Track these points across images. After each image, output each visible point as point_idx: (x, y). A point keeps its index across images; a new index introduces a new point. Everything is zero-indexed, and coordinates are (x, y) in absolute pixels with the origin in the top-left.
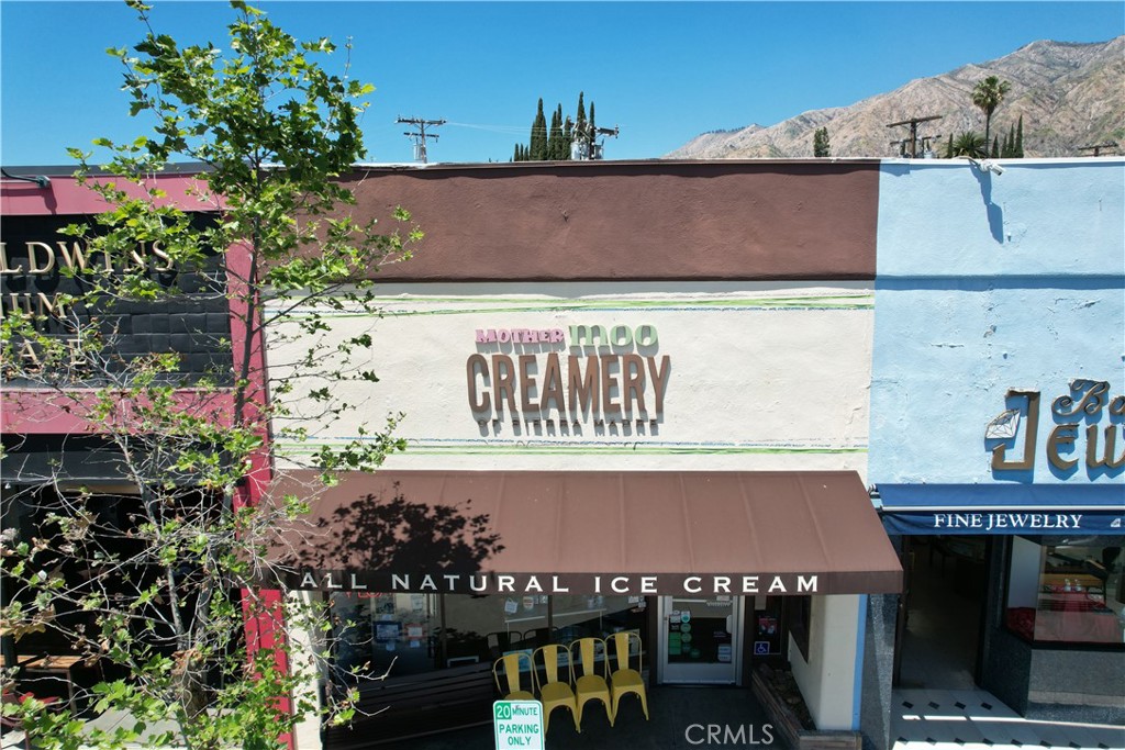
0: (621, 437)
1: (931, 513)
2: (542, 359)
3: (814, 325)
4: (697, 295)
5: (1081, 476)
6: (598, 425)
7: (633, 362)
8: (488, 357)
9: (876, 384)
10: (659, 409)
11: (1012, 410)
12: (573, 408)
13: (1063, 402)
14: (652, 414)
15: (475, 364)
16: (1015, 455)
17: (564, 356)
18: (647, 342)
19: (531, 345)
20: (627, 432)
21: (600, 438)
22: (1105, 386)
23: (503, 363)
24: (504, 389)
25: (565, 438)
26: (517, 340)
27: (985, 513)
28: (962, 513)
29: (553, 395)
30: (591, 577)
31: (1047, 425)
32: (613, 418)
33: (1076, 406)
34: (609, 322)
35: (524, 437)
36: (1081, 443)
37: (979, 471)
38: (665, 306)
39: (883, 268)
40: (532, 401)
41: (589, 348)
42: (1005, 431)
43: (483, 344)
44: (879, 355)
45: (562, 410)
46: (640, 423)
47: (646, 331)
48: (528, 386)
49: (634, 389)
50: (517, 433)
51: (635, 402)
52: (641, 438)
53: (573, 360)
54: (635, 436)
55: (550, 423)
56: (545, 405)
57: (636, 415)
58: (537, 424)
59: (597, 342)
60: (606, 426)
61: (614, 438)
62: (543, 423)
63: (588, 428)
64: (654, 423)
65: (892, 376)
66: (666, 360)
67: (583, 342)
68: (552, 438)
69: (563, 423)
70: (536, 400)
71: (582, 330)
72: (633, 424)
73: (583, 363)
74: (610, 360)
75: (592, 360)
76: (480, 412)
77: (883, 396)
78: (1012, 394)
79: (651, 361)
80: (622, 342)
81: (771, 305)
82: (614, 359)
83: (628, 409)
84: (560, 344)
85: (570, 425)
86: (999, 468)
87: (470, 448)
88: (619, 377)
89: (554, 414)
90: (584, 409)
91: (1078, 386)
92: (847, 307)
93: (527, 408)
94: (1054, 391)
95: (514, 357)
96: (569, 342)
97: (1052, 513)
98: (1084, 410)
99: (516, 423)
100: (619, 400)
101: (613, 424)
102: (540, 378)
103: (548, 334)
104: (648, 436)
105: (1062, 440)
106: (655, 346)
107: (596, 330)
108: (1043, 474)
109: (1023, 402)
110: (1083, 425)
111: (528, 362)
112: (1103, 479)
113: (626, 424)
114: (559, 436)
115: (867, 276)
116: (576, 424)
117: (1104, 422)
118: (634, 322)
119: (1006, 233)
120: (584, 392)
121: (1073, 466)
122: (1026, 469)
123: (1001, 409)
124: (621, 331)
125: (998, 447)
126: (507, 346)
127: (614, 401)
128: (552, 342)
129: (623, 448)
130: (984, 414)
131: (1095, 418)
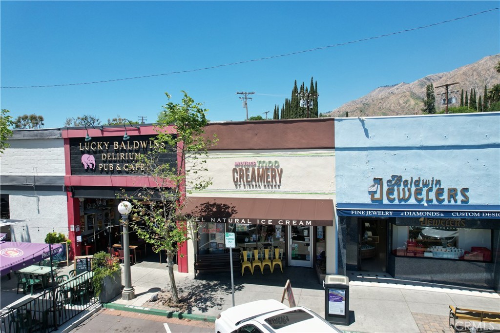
1: (351, 210)
2: (251, 169)
3: (320, 160)
4: (289, 153)
5: (396, 202)
6: (265, 186)
7: (273, 170)
8: (238, 169)
9: (337, 176)
10: (280, 182)
11: (375, 183)
12: (258, 182)
13: (389, 181)
14: (278, 183)
15: (234, 170)
16: (377, 196)
17: (256, 168)
18: (277, 165)
19: (248, 165)
20: (272, 188)
21: (265, 190)
22: (401, 177)
23: (241, 170)
24: (241, 177)
26: (244, 164)
27: (366, 210)
28: (359, 210)
29: (253, 178)
30: (256, 220)
31: (385, 188)
32: (268, 185)
33: (393, 182)
34: (267, 160)
35: (246, 189)
36: (396, 193)
37: (367, 200)
38: (281, 156)
39: (337, 144)
40: (248, 180)
41: (262, 166)
42: (374, 189)
43: (236, 165)
44: (337, 168)
45: (256, 182)
46: (275, 186)
47: (276, 162)
48: (247, 176)
49: (274, 177)
50: (245, 188)
51: (274, 180)
52: (276, 190)
53: (258, 169)
54: (274, 189)
55: (253, 185)
56: (252, 181)
57: (274, 184)
58: (249, 186)
59: (264, 165)
60: (267, 186)
61: (269, 190)
62: (251, 185)
63: (262, 187)
64: (279, 186)
65: (341, 174)
66: (282, 169)
68: (253, 189)
69: (256, 185)
70: (249, 180)
71: (260, 162)
73: (261, 170)
74: (267, 169)
75: (263, 169)
76: (236, 182)
77: (339, 179)
78: (375, 179)
79: (278, 170)
80: (270, 165)
81: (308, 155)
82: (269, 169)
83: (272, 182)
84: (255, 165)
87: (233, 192)
88: (270, 174)
89: (254, 183)
90: (261, 182)
91: (393, 177)
92: (328, 156)
93: (247, 181)
94: (386, 178)
95: (244, 168)
96: (257, 165)
97: (384, 211)
98: (396, 183)
99: (244, 185)
100: (270, 180)
102: (250, 174)
103: (252, 163)
105: (390, 192)
106: (279, 166)
107: (264, 162)
109: (378, 181)
110: (396, 188)
111: (247, 170)
112: (403, 203)
113: (272, 186)
114: (255, 189)
115: (334, 148)
116: (259, 186)
117: (402, 187)
118: (273, 160)
119: (370, 135)
120: (261, 177)
122: (380, 200)
123: (373, 183)
124: (270, 162)
125: (372, 193)
126: (242, 166)
127: (269, 180)
128: (253, 165)
129: (271, 192)
130: (368, 184)
131: (399, 186)
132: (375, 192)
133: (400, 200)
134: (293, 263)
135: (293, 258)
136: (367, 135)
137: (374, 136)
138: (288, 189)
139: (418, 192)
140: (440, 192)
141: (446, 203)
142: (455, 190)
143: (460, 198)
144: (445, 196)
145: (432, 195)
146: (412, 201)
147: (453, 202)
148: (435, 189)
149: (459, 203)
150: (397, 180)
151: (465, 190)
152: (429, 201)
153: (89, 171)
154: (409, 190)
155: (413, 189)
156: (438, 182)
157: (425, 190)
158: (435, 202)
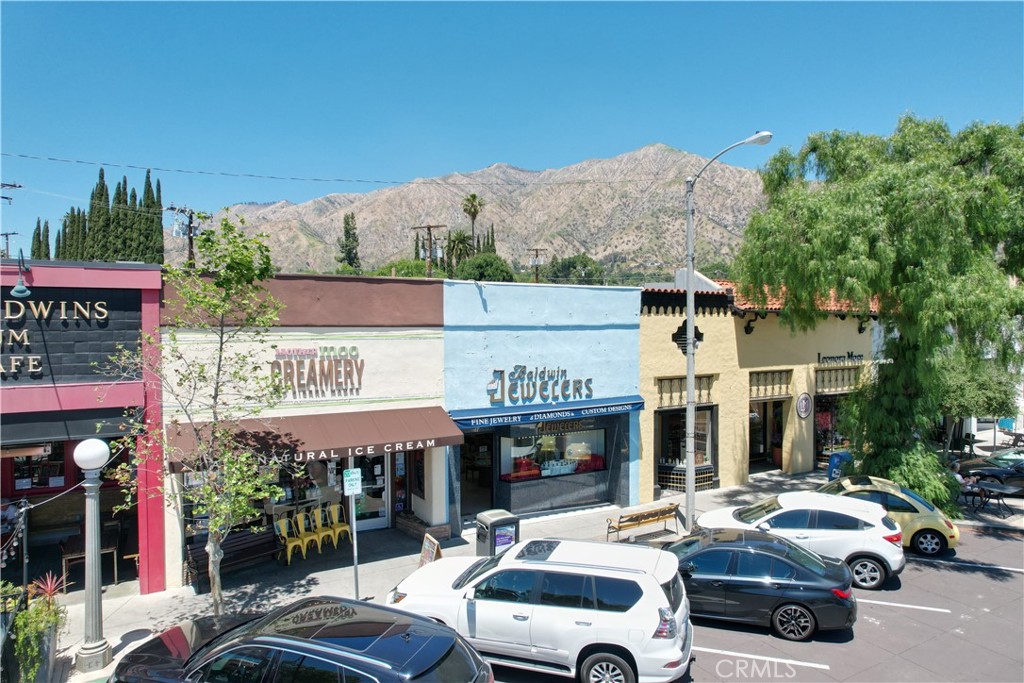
0: (343, 397)
1: (470, 420)
2: (307, 362)
3: (421, 345)
4: (375, 333)
5: (520, 403)
6: (333, 392)
7: (348, 363)
8: (281, 362)
9: (445, 370)
10: (360, 383)
11: (495, 378)
12: (321, 384)
13: (512, 374)
14: (356, 386)
15: (275, 365)
16: (498, 396)
17: (317, 360)
18: (354, 354)
19: (301, 355)
20: (346, 395)
21: (334, 398)
22: (525, 367)
23: (289, 364)
24: (289, 376)
25: (318, 399)
26: (296, 353)
27: (489, 418)
28: (481, 419)
29: (312, 379)
30: (347, 449)
31: (507, 384)
32: (340, 388)
33: (516, 375)
34: (337, 345)
35: (298, 399)
36: (519, 390)
37: (485, 403)
38: (361, 338)
39: (447, 322)
40: (302, 382)
41: (329, 357)
42: (494, 386)
43: (279, 356)
44: (446, 358)
45: (316, 386)
46: (351, 390)
47: (354, 348)
48: (300, 375)
49: (349, 375)
50: (295, 397)
51: (349, 381)
52: (352, 397)
53: (321, 362)
54: (349, 396)
55: (311, 392)
56: (308, 384)
57: (349, 386)
58: (304, 393)
59: (332, 354)
60: (336, 392)
61: (340, 398)
62: (307, 392)
63: (328, 393)
64: (357, 390)
65: (451, 366)
66: (362, 361)
67: (326, 354)
68: (311, 399)
69: (317, 392)
70: (304, 382)
71: (326, 348)
72: (348, 391)
73: (326, 363)
74: (338, 362)
75: (330, 362)
77: (449, 374)
78: (495, 371)
79: (356, 362)
80: (343, 354)
81: (404, 337)
82: (339, 361)
83: (346, 384)
84: (315, 355)
85: (320, 393)
86: (492, 403)
88: (342, 369)
89: (312, 388)
90: (326, 385)
91: (516, 368)
92: (433, 338)
93: (300, 385)
94: (510, 369)
95: (294, 362)
96: (319, 354)
97: (512, 416)
98: (519, 377)
99: (294, 393)
100: (342, 380)
101: (339, 391)
102: (306, 371)
103: (310, 351)
104: (355, 396)
105: (513, 389)
106: (357, 356)
107: (332, 349)
109: (499, 374)
110: (519, 383)
111: (301, 364)
112: (527, 403)
113: (346, 390)
114: (315, 398)
115: (442, 326)
116: (323, 392)
117: (526, 382)
118: (348, 345)
119: (489, 309)
120: (326, 376)
121: (517, 399)
122: (501, 402)
123: (492, 378)
124: (343, 349)
125: (492, 393)
126: (290, 357)
127: (340, 380)
128: (312, 354)
129: (344, 402)
130: (486, 380)
131: (522, 380)
132: (495, 391)
133: (524, 400)
136: (485, 308)
137: (494, 310)
138: (374, 395)
139: (544, 387)
141: (571, 399)
142: (580, 382)
143: (584, 391)
144: (570, 391)
145: (558, 391)
146: (538, 400)
147: (578, 398)
148: (561, 382)
149: (584, 398)
150: (521, 370)
151: (589, 381)
152: (555, 398)
154: (534, 385)
155: (539, 383)
156: (564, 372)
157: (551, 383)
158: (561, 400)
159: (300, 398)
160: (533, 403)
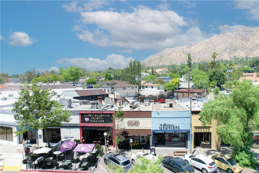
1: (155, 132)
2: (132, 122)
3: (148, 120)
4: (141, 118)
5: (165, 129)
7: (137, 122)
13: (163, 125)
15: (128, 122)
16: (161, 128)
17: (133, 122)
23: (130, 122)
24: (130, 124)
27: (159, 132)
28: (157, 132)
29: (133, 124)
30: (135, 135)
31: (163, 126)
36: (165, 127)
37: (158, 129)
38: (139, 119)
43: (128, 121)
44: (152, 122)
48: (131, 124)
49: (138, 124)
63: (135, 126)
64: (139, 126)
69: (133, 126)
75: (135, 122)
76: (128, 125)
77: (153, 124)
79: (139, 122)
81: (146, 119)
87: (128, 127)
88: (137, 123)
91: (164, 124)
92: (150, 119)
94: (163, 124)
97: (163, 132)
100: (137, 124)
102: (132, 123)
105: (164, 127)
107: (135, 120)
108: (163, 129)
109: (161, 125)
111: (131, 122)
112: (166, 130)
113: (137, 126)
115: (151, 117)
117: (166, 126)
118: (137, 120)
120: (135, 124)
122: (162, 129)
125: (160, 128)
128: (133, 121)
129: (137, 128)
130: (159, 126)
131: (165, 126)
132: (160, 127)
133: (166, 129)
134: (141, 143)
135: (141, 142)
136: (159, 115)
138: (141, 127)
139: (170, 127)
140: (174, 127)
141: (175, 129)
142: (177, 127)
143: (178, 128)
144: (175, 128)
145: (172, 128)
146: (168, 129)
147: (176, 129)
148: (173, 126)
149: (178, 129)
150: (165, 124)
151: (179, 127)
152: (172, 129)
153: (87, 122)
154: (168, 127)
155: (168, 126)
156: (174, 125)
157: (171, 127)
158: (173, 129)
159: (131, 127)
160: (167, 130)
